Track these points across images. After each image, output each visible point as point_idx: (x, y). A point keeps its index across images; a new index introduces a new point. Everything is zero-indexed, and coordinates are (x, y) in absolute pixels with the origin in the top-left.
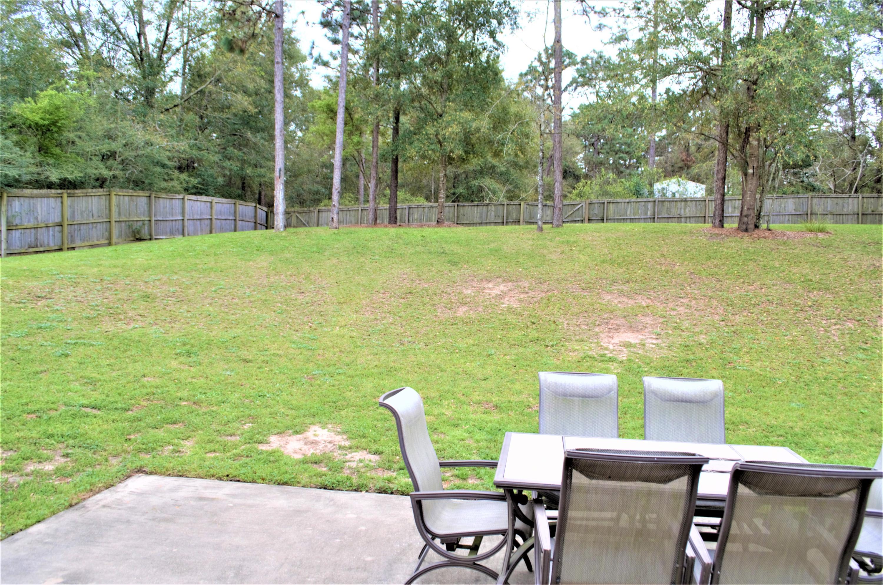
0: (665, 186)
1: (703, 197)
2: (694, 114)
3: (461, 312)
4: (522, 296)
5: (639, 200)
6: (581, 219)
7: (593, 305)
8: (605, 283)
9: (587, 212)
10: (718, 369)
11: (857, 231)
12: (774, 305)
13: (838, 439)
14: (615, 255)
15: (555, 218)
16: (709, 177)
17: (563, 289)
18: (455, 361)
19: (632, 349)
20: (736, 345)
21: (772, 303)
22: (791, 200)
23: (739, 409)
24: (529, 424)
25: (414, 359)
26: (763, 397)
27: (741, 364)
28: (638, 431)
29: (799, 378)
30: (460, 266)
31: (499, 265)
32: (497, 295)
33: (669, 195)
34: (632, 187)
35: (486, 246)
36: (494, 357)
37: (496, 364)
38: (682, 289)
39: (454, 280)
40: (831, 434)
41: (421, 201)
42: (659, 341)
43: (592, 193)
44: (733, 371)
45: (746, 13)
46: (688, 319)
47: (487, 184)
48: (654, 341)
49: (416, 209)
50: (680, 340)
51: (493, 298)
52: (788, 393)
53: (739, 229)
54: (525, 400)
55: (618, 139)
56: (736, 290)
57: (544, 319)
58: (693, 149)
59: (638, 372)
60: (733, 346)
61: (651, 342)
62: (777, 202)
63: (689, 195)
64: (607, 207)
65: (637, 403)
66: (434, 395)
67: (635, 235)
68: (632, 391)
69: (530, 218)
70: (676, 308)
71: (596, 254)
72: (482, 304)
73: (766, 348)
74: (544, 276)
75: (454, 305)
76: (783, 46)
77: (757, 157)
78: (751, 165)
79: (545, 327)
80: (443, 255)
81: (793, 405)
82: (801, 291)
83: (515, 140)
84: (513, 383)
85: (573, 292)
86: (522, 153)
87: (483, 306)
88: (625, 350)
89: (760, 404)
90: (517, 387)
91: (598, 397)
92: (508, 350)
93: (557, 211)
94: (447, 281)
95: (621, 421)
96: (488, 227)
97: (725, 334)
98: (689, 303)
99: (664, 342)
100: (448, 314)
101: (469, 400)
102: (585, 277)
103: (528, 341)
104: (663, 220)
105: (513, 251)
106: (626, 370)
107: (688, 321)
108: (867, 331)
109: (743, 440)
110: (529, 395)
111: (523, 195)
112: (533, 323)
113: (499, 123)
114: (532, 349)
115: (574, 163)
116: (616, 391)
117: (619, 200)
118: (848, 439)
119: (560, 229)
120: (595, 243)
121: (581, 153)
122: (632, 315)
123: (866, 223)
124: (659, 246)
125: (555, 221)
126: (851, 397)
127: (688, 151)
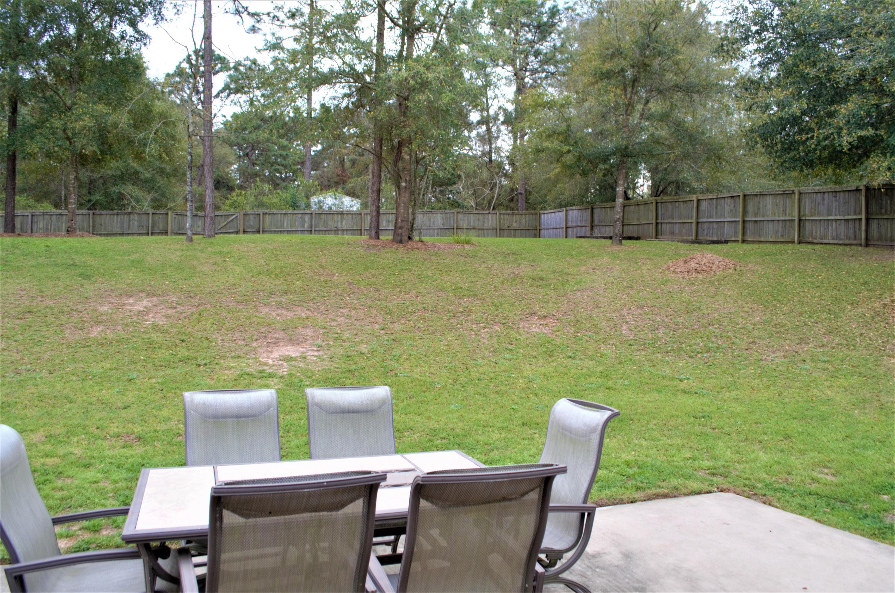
0: (322, 198)
1: (358, 211)
2: (348, 130)
3: (96, 332)
4: (169, 312)
5: (295, 212)
6: (236, 230)
7: (250, 318)
8: (262, 295)
9: (242, 224)
10: (380, 378)
11: (497, 243)
12: (430, 313)
13: (496, 436)
14: (272, 266)
15: (206, 228)
16: (363, 191)
17: (216, 302)
18: (88, 389)
19: (293, 363)
20: (396, 352)
21: (428, 310)
22: (439, 215)
23: (403, 416)
24: (179, 454)
25: (33, 390)
26: (425, 401)
27: (402, 371)
28: (303, 449)
29: (455, 380)
30: (94, 279)
31: (142, 278)
32: (140, 311)
33: (325, 207)
34: (289, 199)
35: (126, 258)
36: (137, 381)
37: (139, 389)
38: (341, 300)
39: (86, 295)
40: (489, 431)
41: (47, 207)
42: (321, 353)
43: (247, 203)
44: (394, 379)
45: (398, 31)
46: (349, 330)
47: (129, 191)
48: (316, 354)
49: (41, 217)
50: (341, 351)
51: (134, 314)
52: (447, 396)
53: (394, 240)
54: (174, 426)
55: (273, 151)
56: (394, 299)
57: (195, 336)
58: (348, 164)
59: (300, 386)
60: (394, 353)
61: (312, 355)
62: (427, 217)
63: (345, 209)
64: (263, 218)
65: (301, 419)
66: (58, 432)
67: (292, 246)
68: (294, 406)
69: (179, 229)
70: (337, 318)
71: (252, 266)
72: (121, 322)
73: (424, 354)
74: (195, 289)
75: (87, 324)
76: (432, 64)
77: (409, 171)
78: (403, 179)
79: (196, 344)
80: (72, 267)
81: (452, 407)
82: (453, 299)
83: (159, 141)
84: (160, 410)
85: (228, 306)
86: (167, 155)
87: (123, 324)
88: (285, 364)
89: (422, 409)
90: (165, 413)
91: (255, 416)
92: (153, 373)
93: (208, 220)
94: (77, 297)
95: (284, 440)
96: (130, 238)
97: (386, 343)
98: (349, 313)
99: (326, 354)
100: (79, 335)
101: (105, 434)
102: (240, 289)
103: (176, 360)
104: (321, 232)
105: (159, 262)
106: (288, 385)
107: (349, 331)
108: (511, 333)
109: (410, 447)
110: (179, 421)
111: (170, 205)
112: (183, 341)
113: (141, 122)
114: (181, 369)
115: (228, 173)
116: (276, 407)
117: (275, 211)
118: (503, 435)
119: (212, 240)
120: (250, 254)
121: (235, 164)
122: (292, 328)
123: (503, 237)
124: (317, 257)
125: (206, 231)
126: (502, 395)
127: (343, 166)
